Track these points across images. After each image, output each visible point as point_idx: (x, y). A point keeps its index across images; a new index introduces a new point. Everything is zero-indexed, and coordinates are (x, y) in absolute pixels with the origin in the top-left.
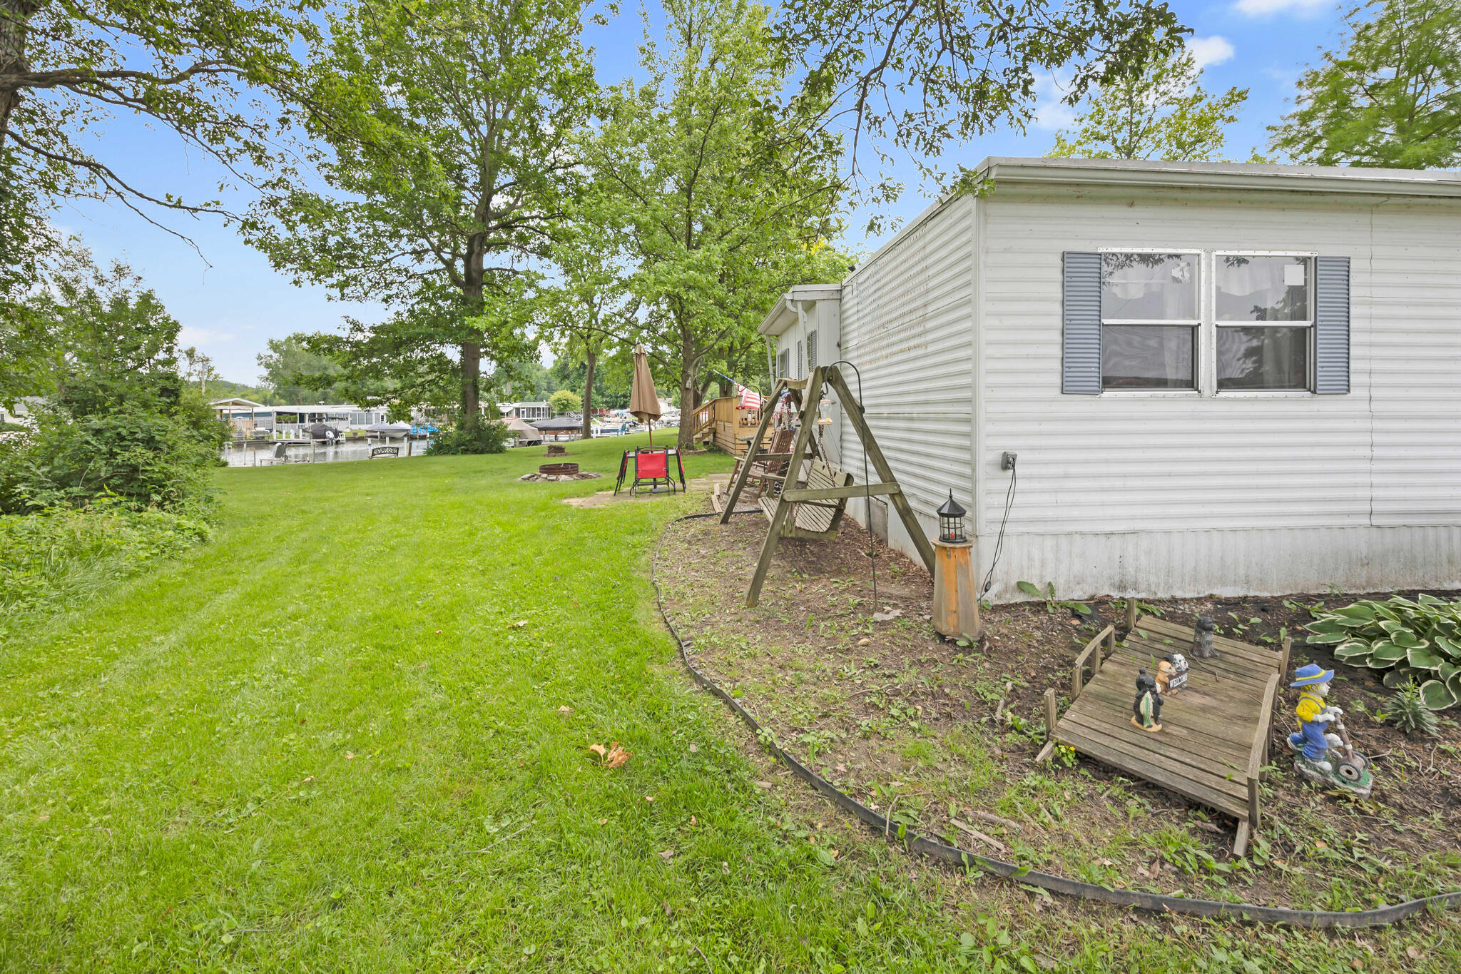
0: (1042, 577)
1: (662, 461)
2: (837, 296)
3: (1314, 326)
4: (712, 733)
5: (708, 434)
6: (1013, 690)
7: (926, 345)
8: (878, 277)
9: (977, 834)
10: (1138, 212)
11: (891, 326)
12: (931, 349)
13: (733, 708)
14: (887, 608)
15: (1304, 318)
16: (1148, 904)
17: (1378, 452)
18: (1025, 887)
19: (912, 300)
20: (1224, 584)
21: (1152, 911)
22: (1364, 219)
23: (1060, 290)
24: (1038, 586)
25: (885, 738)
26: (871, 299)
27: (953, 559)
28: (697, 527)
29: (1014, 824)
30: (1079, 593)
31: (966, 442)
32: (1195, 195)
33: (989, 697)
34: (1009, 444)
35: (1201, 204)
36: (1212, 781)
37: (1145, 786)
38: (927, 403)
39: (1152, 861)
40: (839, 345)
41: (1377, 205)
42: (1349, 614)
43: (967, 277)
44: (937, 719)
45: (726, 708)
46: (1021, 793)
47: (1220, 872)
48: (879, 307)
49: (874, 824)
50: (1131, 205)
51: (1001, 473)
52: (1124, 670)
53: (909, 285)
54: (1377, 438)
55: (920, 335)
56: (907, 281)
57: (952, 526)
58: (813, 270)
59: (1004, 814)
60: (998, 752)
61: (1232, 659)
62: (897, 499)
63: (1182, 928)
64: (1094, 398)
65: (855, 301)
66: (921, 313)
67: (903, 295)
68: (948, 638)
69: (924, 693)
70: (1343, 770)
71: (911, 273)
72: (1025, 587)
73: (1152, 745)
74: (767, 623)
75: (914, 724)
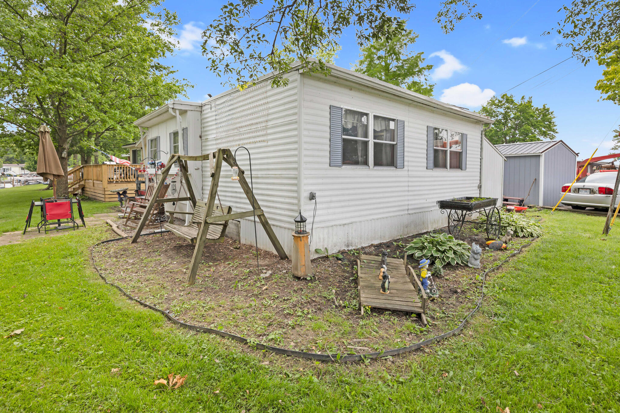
0: (323, 245)
1: (67, 207)
2: (199, 109)
3: (397, 144)
4: (222, 350)
5: (78, 188)
6: (336, 292)
7: (267, 141)
8: (232, 102)
9: (359, 348)
10: (352, 93)
11: (241, 130)
12: (270, 143)
13: (223, 336)
14: (264, 271)
15: (394, 141)
16: (416, 347)
17: (410, 189)
18: (384, 358)
19: (258, 118)
20: (375, 240)
21: (419, 349)
22: (407, 108)
23: (329, 122)
24: (323, 250)
25: (301, 326)
26: (227, 114)
27: (303, 241)
28: (113, 247)
29: (366, 340)
30: (335, 251)
31: (295, 188)
32: (370, 90)
33: (330, 297)
34: (312, 189)
35: (370, 93)
36: (410, 304)
37: (395, 312)
38: (268, 169)
39: (408, 335)
40: (201, 137)
41: (410, 104)
42: (414, 243)
43: (296, 111)
44: (316, 312)
45: (218, 337)
46: (362, 328)
47: (425, 331)
48: (232, 119)
49: (324, 359)
50: (351, 90)
51: (309, 202)
52: (367, 275)
53: (256, 109)
54: (410, 184)
55: (263, 136)
56: (255, 107)
57: (302, 226)
58: (157, 90)
59: (362, 337)
60: (344, 317)
61: (392, 264)
62: (262, 217)
63: (427, 350)
64: (340, 168)
65: (214, 113)
66: (264, 124)
67: (251, 114)
68: (302, 278)
69: (305, 303)
70: (433, 291)
71: (258, 103)
72: (318, 251)
73: (390, 298)
74: (207, 291)
75: (309, 316)
